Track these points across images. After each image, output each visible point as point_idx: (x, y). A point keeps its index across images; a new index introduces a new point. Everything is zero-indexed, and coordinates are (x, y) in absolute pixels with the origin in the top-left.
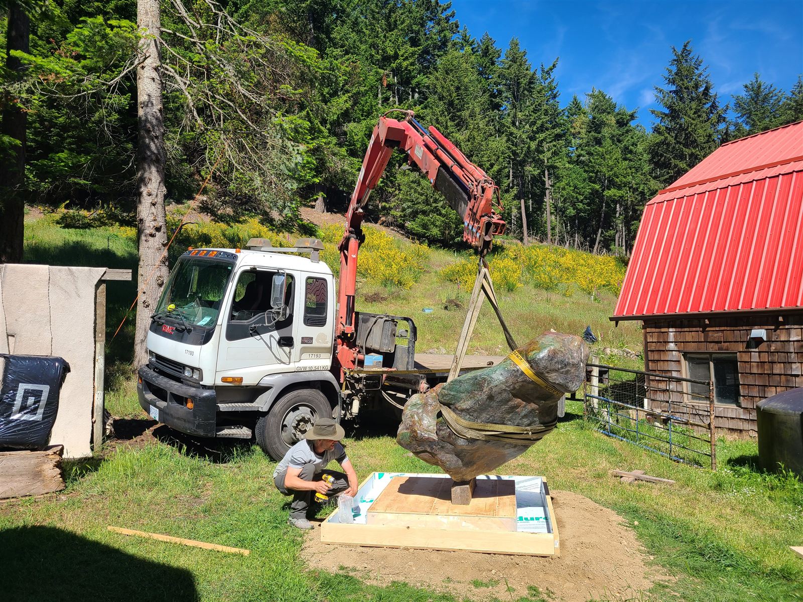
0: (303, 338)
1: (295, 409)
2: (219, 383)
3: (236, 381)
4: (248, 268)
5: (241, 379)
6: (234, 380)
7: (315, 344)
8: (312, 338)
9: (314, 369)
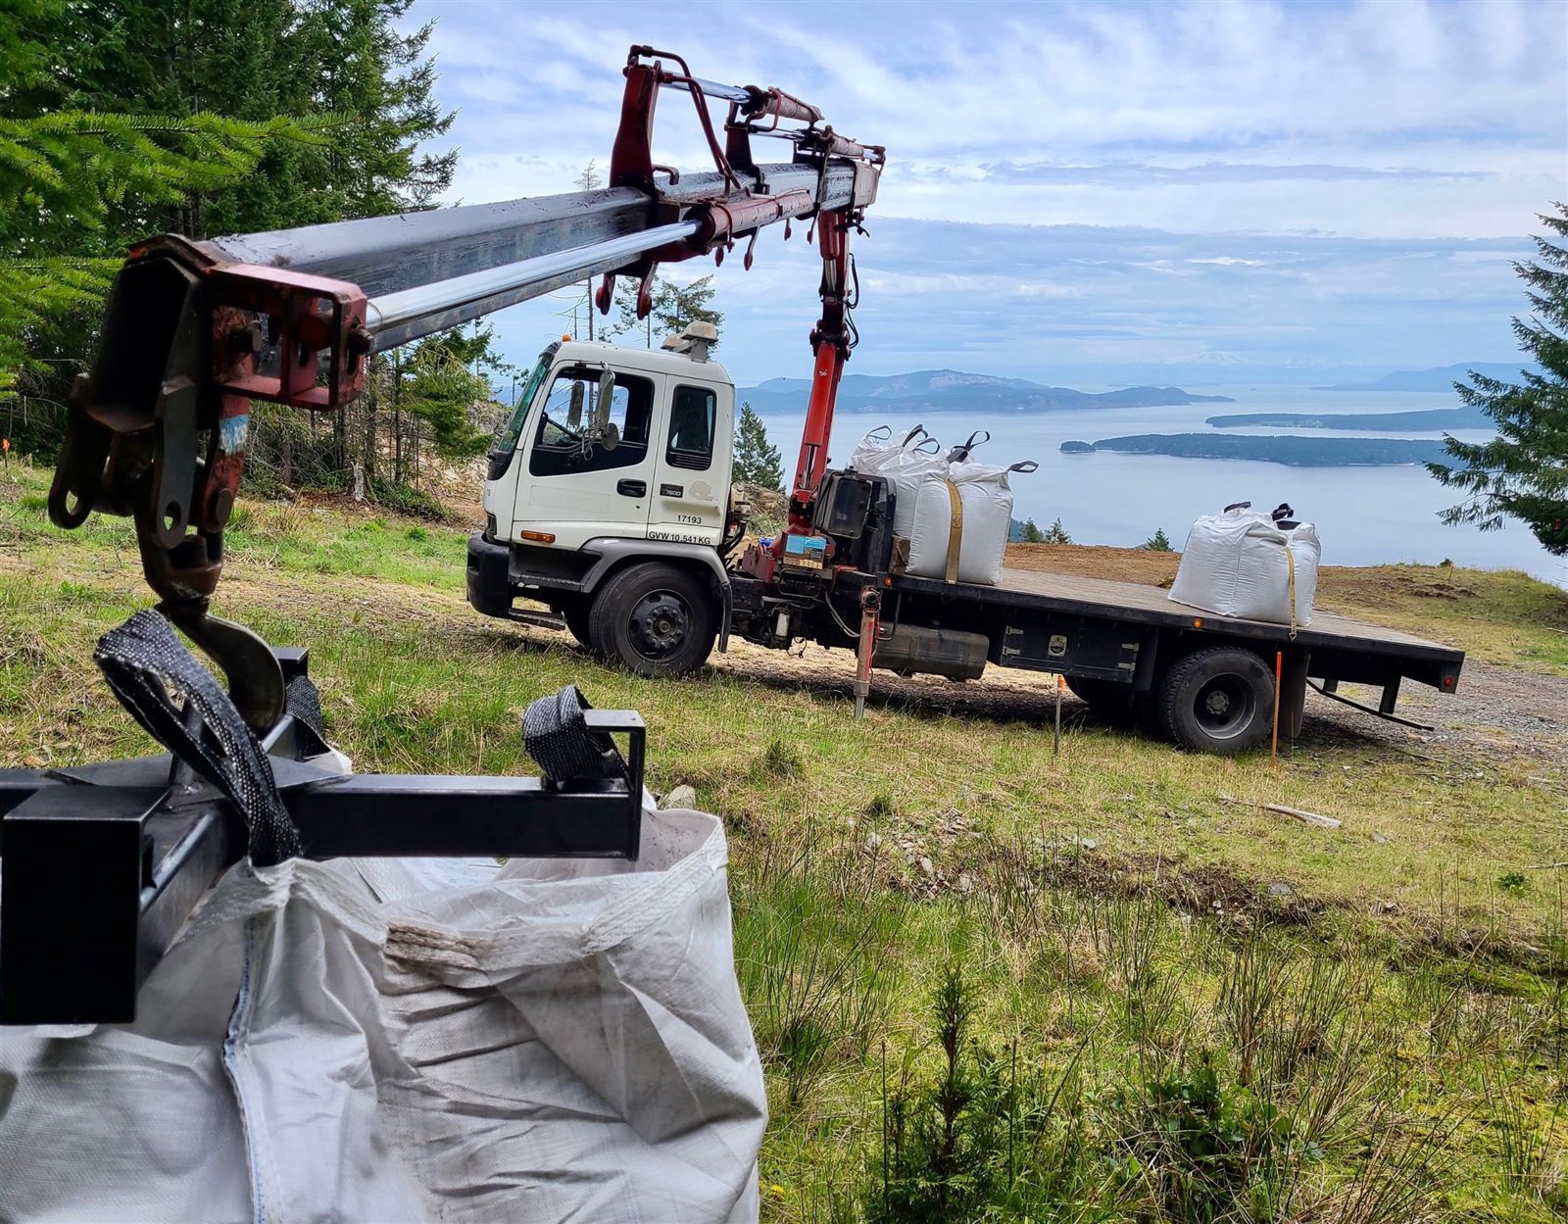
0: (663, 486)
1: (655, 597)
2: (517, 538)
3: (545, 540)
4: (572, 364)
5: (552, 538)
6: (539, 537)
7: (687, 498)
8: (681, 489)
9: (681, 539)
